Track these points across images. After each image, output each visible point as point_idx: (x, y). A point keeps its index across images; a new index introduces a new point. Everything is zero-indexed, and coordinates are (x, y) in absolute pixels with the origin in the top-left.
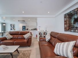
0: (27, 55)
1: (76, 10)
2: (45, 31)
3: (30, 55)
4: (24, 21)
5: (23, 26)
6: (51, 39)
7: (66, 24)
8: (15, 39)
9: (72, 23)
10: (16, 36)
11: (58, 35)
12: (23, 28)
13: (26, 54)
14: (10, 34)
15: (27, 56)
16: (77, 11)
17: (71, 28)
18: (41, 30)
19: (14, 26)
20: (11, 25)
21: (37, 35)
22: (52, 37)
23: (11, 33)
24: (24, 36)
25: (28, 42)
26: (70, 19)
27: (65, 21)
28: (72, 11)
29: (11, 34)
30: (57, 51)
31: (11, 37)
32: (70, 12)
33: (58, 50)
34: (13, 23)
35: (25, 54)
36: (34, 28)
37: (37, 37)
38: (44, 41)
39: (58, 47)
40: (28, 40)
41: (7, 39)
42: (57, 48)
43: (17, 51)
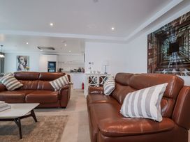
0: (56, 126)
1: (173, 25)
2: (102, 73)
3: (64, 127)
4: (53, 49)
5: (50, 62)
6: (116, 88)
7: (152, 57)
8: (27, 89)
9: (163, 55)
10: (30, 82)
11: (131, 78)
12: (49, 67)
13: (56, 123)
14: (15, 77)
15: (58, 128)
16: (175, 27)
17: (162, 65)
18: (95, 72)
19: (26, 62)
20: (19, 58)
21: (83, 85)
22: (118, 85)
23: (17, 75)
24: (51, 82)
25: (60, 97)
26: (160, 46)
27: (149, 51)
28: (166, 26)
29: (18, 78)
30: (127, 109)
31: (19, 84)
32: (161, 28)
33: (129, 107)
34: (23, 53)
35: (51, 124)
36: (77, 69)
37: (83, 88)
38: (100, 94)
39: (130, 100)
40: (61, 92)
41: (8, 89)
42: (128, 102)
43: (32, 117)
